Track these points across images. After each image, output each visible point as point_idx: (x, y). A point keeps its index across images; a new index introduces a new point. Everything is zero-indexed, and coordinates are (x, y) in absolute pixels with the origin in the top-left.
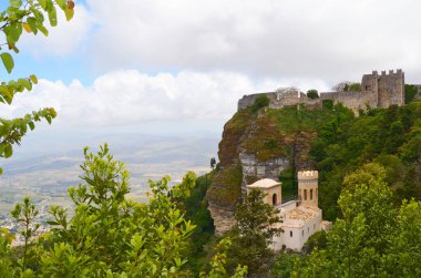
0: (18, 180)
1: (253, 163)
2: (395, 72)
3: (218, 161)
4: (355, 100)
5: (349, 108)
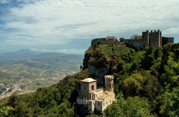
0: (12, 70)
1: (94, 69)
2: (157, 31)
3: (83, 66)
4: (138, 43)
5: (136, 47)
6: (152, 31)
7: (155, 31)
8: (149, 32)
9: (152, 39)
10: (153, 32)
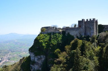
1: (34, 56)
2: (92, 20)
4: (75, 32)
5: (72, 35)
6: (87, 20)
7: (90, 20)
8: (85, 21)
9: (88, 27)
10: (89, 20)
